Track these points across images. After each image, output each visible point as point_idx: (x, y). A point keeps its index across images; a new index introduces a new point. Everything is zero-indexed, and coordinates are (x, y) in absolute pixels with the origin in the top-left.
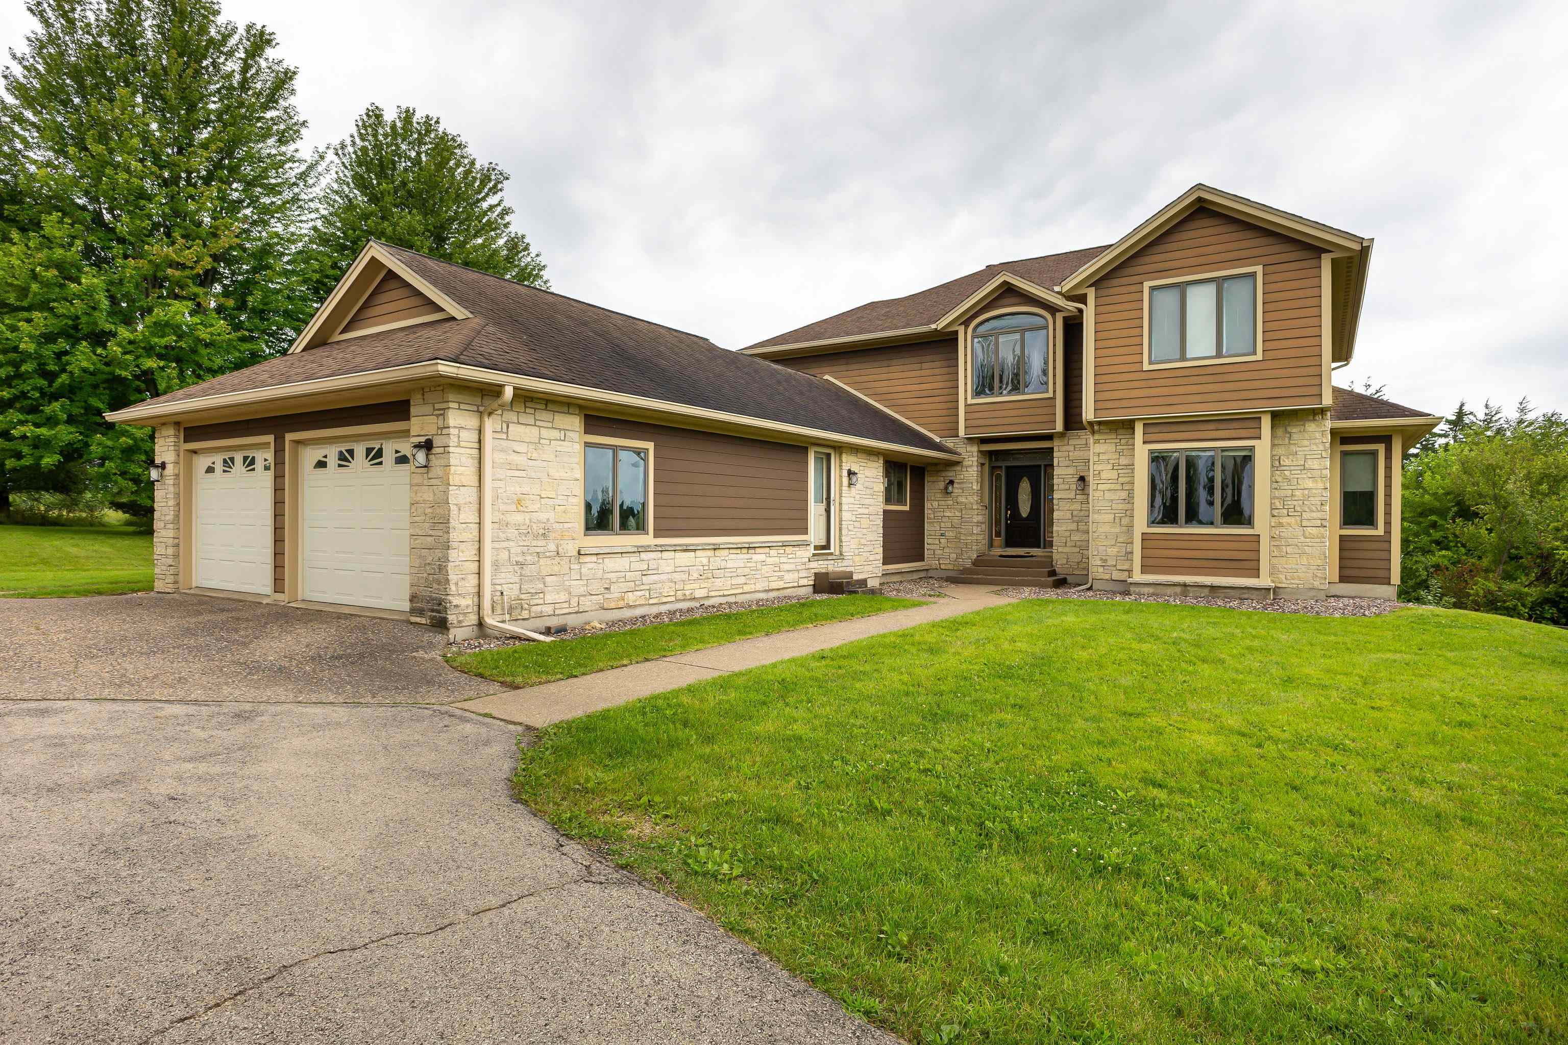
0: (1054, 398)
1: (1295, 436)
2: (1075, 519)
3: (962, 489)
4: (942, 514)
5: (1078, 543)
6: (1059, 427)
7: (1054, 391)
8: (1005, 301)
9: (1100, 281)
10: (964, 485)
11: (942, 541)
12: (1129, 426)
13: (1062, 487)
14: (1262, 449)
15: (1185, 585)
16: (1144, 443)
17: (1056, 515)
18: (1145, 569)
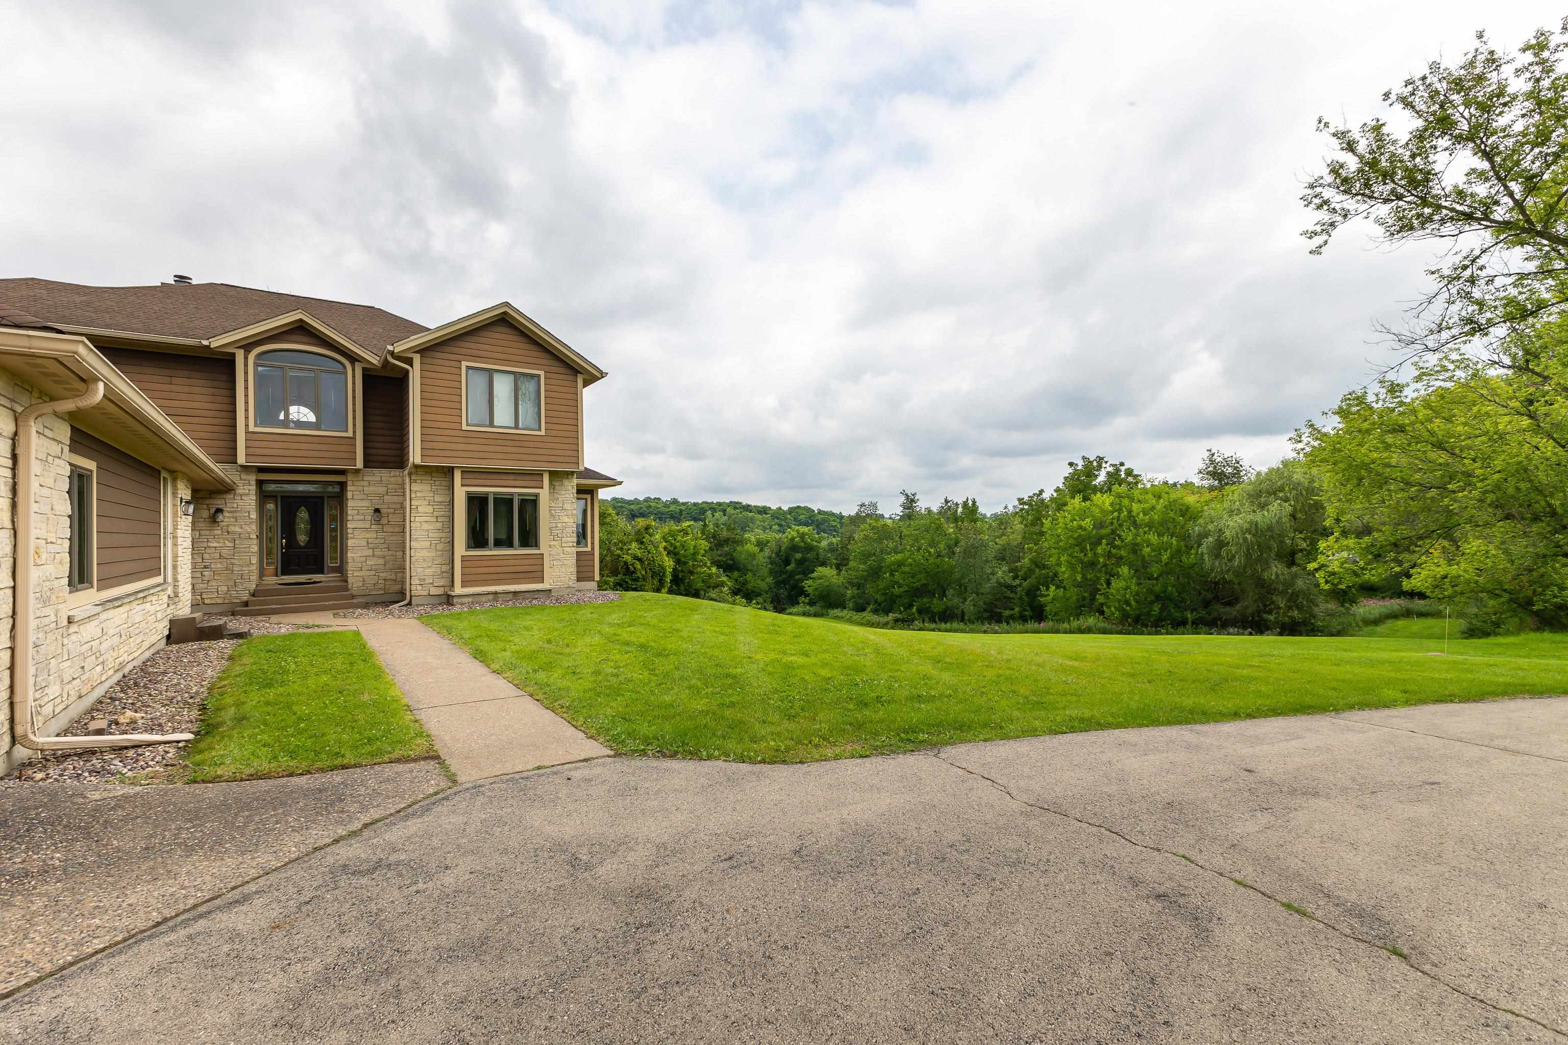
0: (354, 438)
1: (557, 488)
2: (371, 546)
3: (236, 518)
4: (205, 545)
5: (374, 567)
6: (360, 464)
7: (354, 432)
8: (294, 337)
9: (425, 350)
10: (238, 514)
11: (206, 573)
12: (449, 472)
13: (356, 517)
14: (544, 494)
15: (496, 593)
16: (462, 485)
17: (350, 543)
18: (464, 584)
